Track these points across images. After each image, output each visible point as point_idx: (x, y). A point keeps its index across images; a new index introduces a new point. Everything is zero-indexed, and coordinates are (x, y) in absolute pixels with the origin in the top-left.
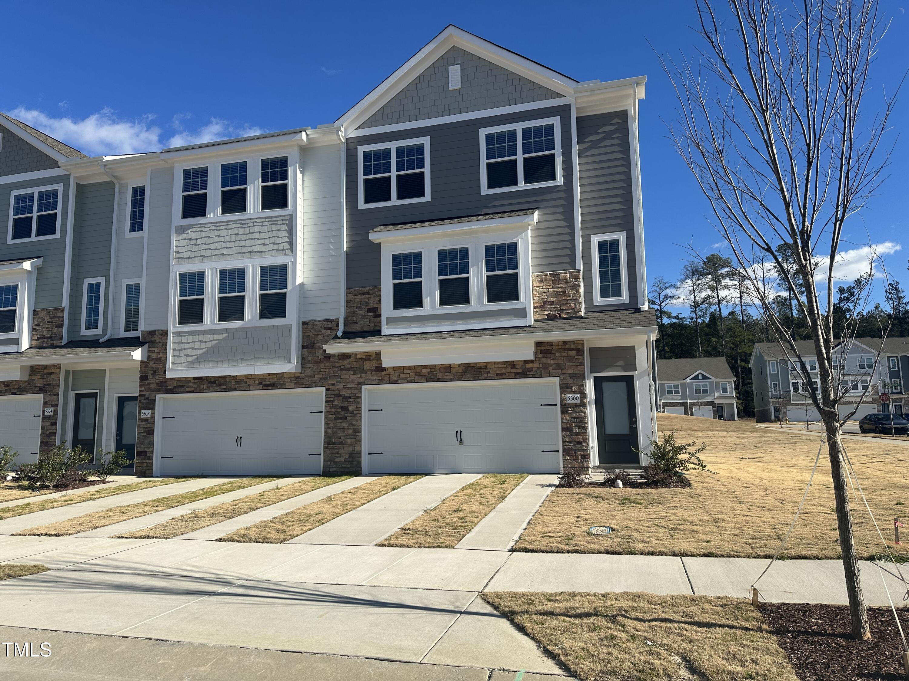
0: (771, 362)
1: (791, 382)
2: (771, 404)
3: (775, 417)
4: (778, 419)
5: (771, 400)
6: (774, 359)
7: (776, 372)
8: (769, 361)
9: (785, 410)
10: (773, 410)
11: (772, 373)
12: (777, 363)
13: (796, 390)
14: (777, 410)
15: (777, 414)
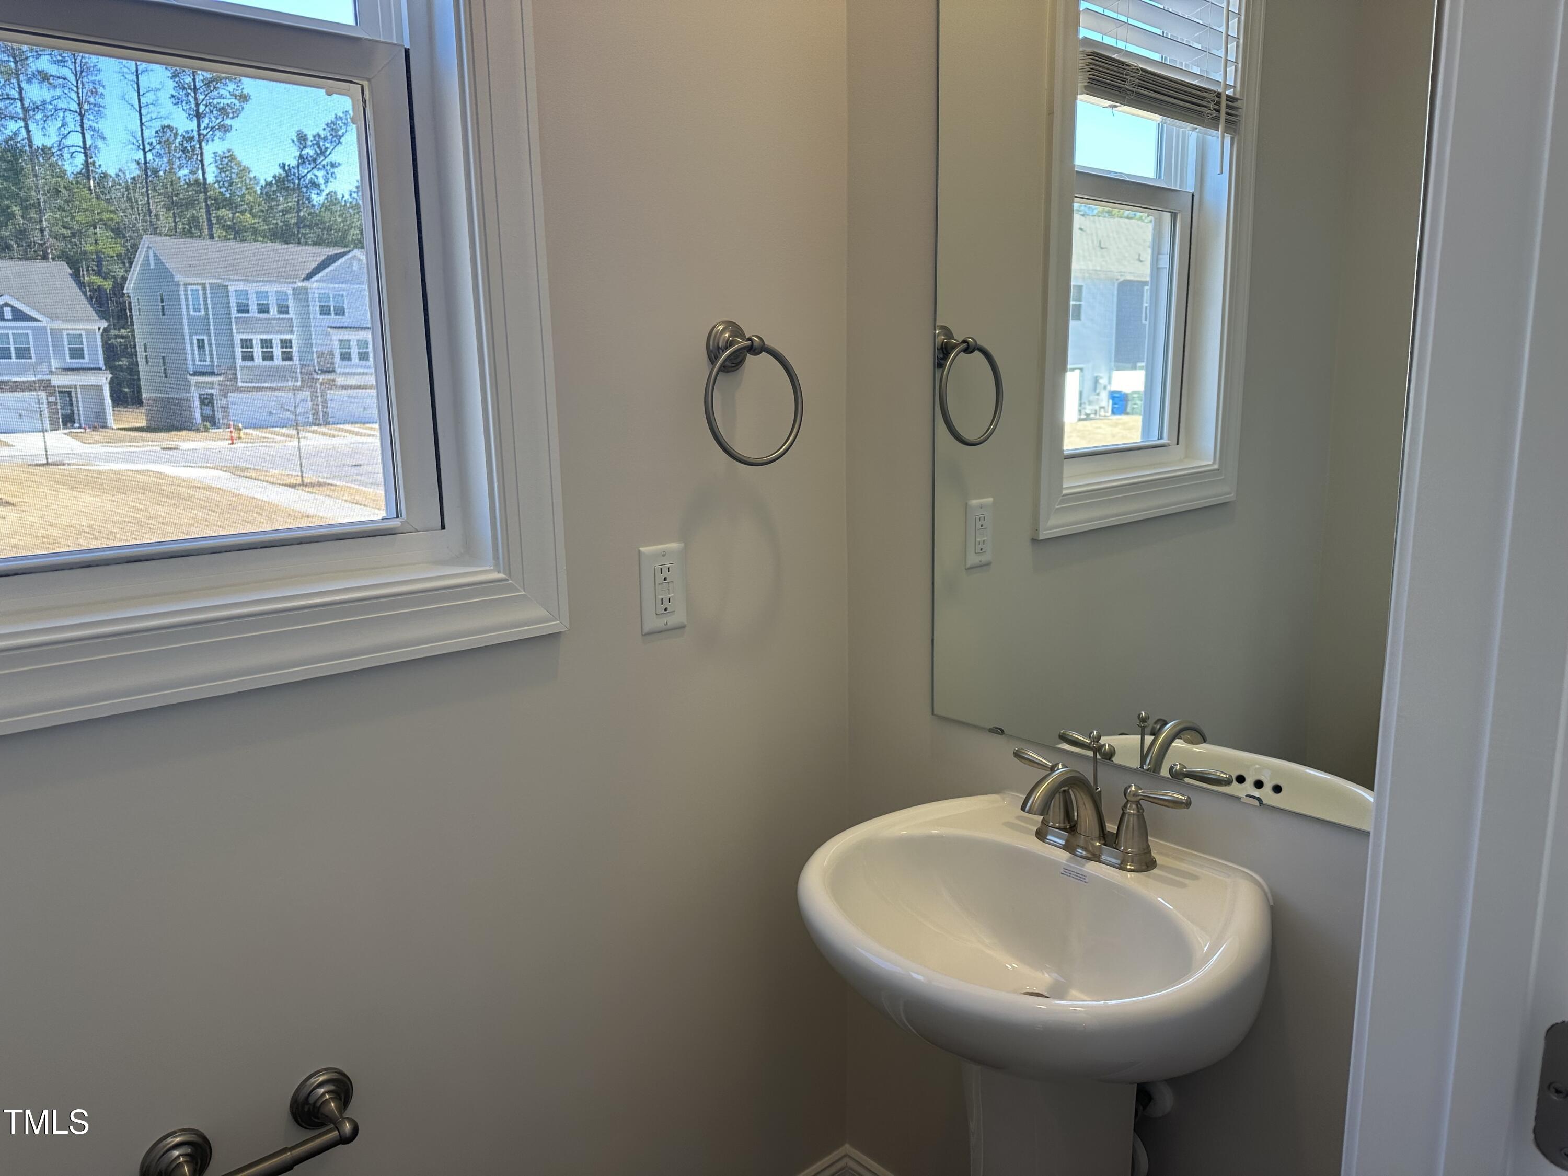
0: (189, 288)
1: (238, 337)
2: (193, 389)
3: (204, 418)
4: (211, 421)
5: (194, 380)
6: (199, 280)
7: (203, 313)
8: (186, 284)
9: (224, 402)
10: (197, 403)
11: (192, 313)
12: (204, 290)
13: (248, 357)
14: (206, 401)
15: (207, 411)
